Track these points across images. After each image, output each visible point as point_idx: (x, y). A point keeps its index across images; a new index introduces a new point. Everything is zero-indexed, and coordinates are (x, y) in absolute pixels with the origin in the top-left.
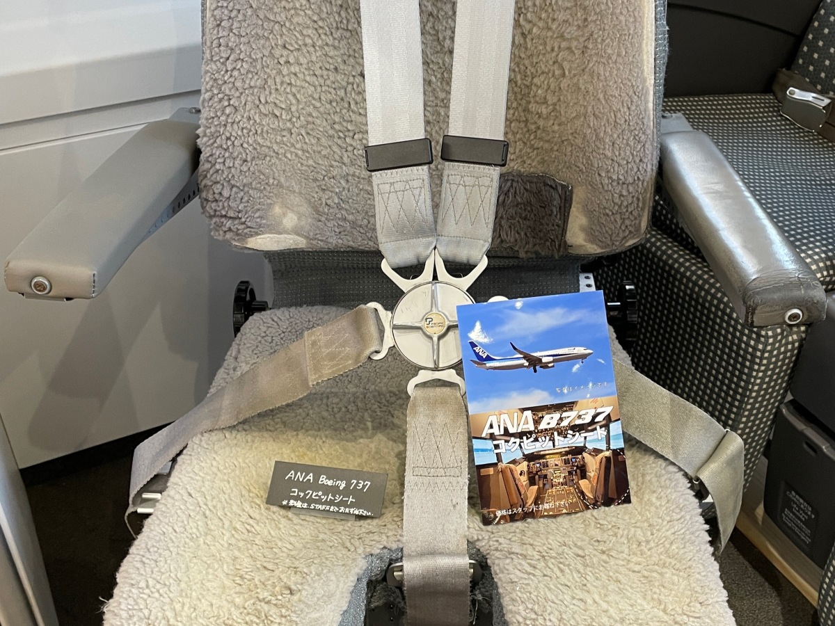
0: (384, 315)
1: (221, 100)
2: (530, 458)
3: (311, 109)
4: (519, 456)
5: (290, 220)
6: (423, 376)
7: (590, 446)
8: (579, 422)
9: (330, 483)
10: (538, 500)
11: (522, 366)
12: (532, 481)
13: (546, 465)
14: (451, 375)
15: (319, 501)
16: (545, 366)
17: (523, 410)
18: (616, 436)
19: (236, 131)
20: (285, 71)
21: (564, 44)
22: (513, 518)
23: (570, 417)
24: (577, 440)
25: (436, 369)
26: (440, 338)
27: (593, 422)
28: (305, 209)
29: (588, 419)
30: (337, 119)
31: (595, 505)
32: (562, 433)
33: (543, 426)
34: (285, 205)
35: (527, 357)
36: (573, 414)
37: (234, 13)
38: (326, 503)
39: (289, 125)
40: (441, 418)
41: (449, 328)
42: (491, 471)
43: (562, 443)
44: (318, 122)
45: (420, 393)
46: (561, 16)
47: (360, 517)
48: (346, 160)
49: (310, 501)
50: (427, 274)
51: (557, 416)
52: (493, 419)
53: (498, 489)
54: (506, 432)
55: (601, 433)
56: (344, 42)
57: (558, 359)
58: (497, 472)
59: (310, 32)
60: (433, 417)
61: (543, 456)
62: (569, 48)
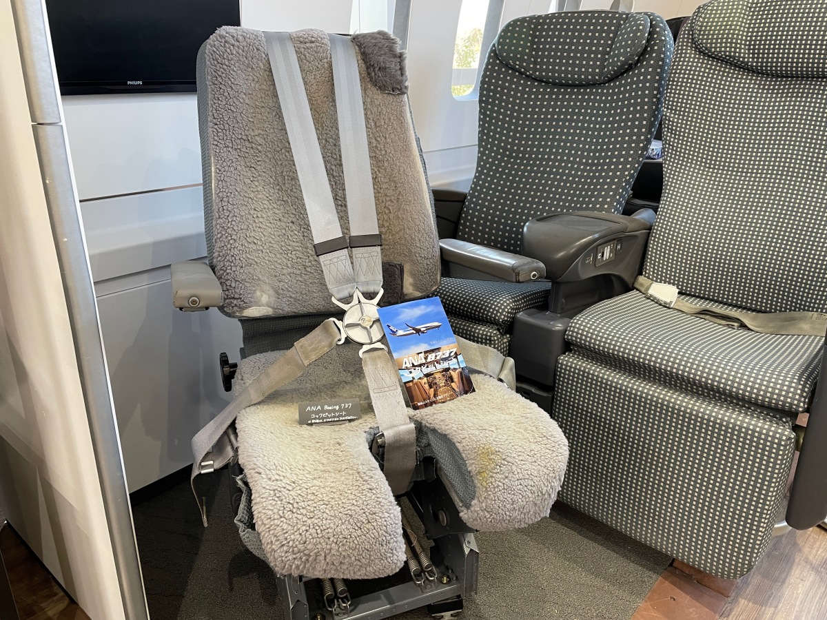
0: (339, 323)
1: (227, 237)
2: (427, 375)
3: (270, 239)
4: (422, 375)
5: (265, 299)
6: (365, 348)
7: (452, 367)
8: (444, 357)
9: (330, 408)
10: (435, 395)
11: (413, 333)
12: (431, 387)
13: (435, 378)
14: (379, 345)
15: (328, 417)
16: (423, 332)
17: (418, 354)
18: (462, 362)
19: (236, 252)
20: (257, 221)
21: (388, 199)
22: (426, 406)
23: (440, 355)
24: (445, 365)
25: (371, 343)
26: (371, 327)
27: (450, 356)
28: (272, 292)
29: (448, 355)
30: (283, 244)
31: (461, 394)
32: (438, 362)
33: (429, 360)
34: (262, 291)
35: (414, 329)
36: (440, 353)
37: (229, 194)
38: (331, 417)
39: (261, 248)
40: (380, 365)
41: (374, 322)
42: (411, 384)
43: (440, 367)
44: (274, 246)
45: (366, 355)
46: (384, 186)
47: (350, 421)
48: (289, 265)
49: (323, 418)
50: (355, 301)
51: (434, 355)
52: (406, 360)
53: (416, 392)
54: (413, 365)
55: (454, 360)
56: (282, 207)
57: (428, 329)
58: (414, 384)
59: (266, 202)
60: (376, 365)
61: (433, 374)
62: (391, 200)
